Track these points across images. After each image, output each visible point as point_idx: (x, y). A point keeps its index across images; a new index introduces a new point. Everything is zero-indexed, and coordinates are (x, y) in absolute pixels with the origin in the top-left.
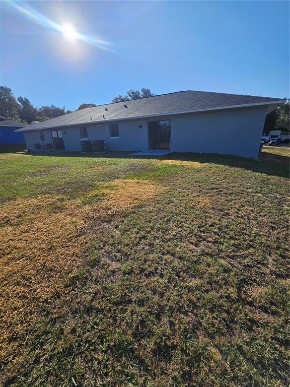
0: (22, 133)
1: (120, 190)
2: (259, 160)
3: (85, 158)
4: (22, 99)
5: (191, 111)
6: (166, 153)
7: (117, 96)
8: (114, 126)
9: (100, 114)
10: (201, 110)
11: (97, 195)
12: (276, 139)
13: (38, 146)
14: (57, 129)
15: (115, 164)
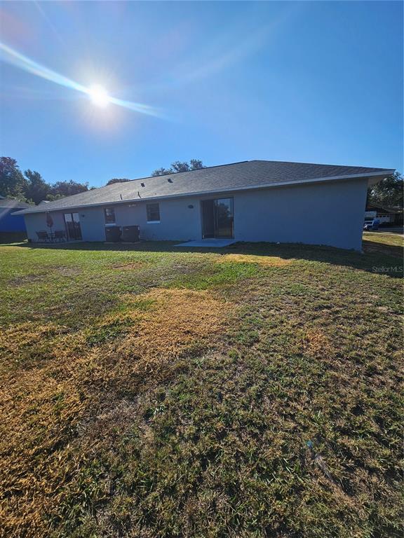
0: (22, 217)
1: (159, 311)
2: (363, 252)
3: (108, 252)
4: (30, 172)
5: (261, 186)
6: (226, 243)
7: (159, 169)
8: (152, 207)
9: (134, 191)
10: (276, 184)
11: (116, 324)
12: (373, 222)
13: (43, 235)
14: (71, 211)
15: (152, 262)
